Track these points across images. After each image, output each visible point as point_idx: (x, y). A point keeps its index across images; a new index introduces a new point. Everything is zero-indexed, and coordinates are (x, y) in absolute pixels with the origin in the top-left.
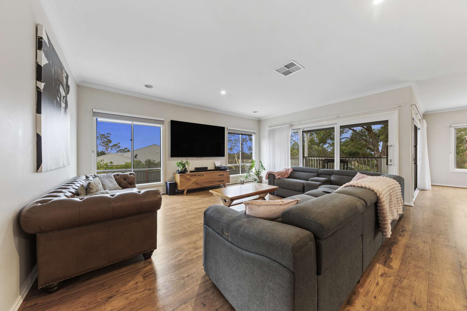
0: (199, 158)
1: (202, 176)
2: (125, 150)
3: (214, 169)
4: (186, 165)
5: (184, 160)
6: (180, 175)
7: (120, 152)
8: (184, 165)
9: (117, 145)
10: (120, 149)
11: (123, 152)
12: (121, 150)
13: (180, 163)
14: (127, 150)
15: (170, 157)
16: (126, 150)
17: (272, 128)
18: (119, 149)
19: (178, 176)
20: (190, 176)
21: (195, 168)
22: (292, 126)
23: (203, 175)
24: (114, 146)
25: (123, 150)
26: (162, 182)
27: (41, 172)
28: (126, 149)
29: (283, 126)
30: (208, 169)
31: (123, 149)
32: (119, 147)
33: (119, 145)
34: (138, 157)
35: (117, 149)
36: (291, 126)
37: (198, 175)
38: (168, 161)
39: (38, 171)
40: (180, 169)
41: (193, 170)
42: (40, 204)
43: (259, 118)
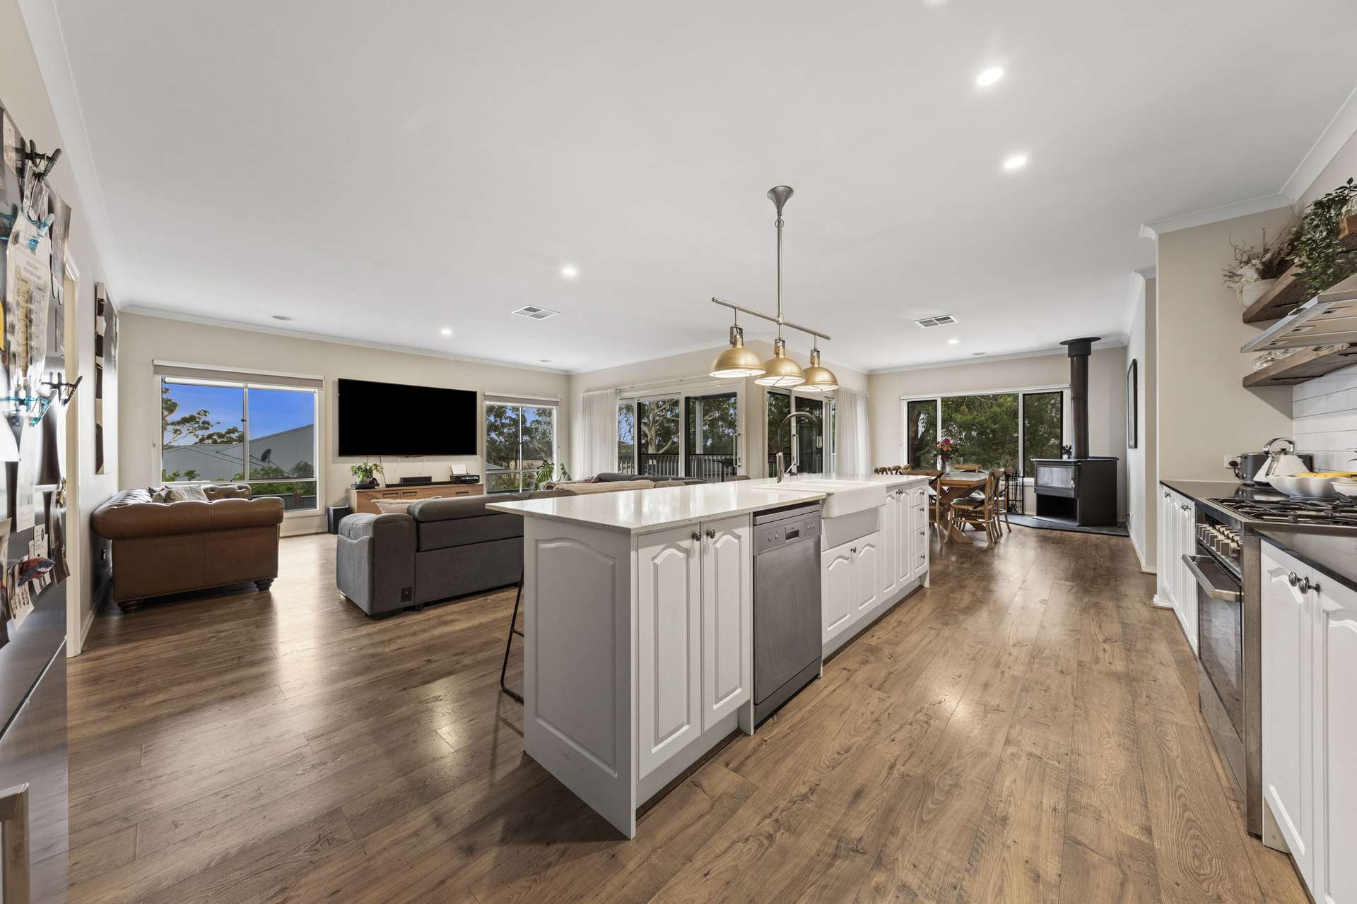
0: (411, 459)
1: (414, 494)
2: (228, 436)
3: (449, 480)
4: (374, 472)
5: (370, 461)
6: (357, 492)
7: (210, 441)
8: (368, 472)
9: (198, 420)
10: (212, 433)
11: (222, 442)
12: (213, 435)
13: (359, 468)
14: (237, 434)
15: (338, 455)
16: (234, 436)
17: (592, 393)
18: (206, 433)
19: (354, 493)
20: (384, 494)
21: (401, 478)
22: (621, 391)
23: (416, 492)
24: (184, 421)
25: (220, 436)
26: (319, 509)
27: (103, 473)
28: (234, 433)
29: (605, 392)
30: (432, 481)
31: (223, 432)
32: (206, 425)
33: (203, 418)
34: (272, 457)
35: (197, 433)
36: (618, 391)
37: (404, 493)
38: (333, 463)
39: (99, 472)
40: (358, 479)
41: (397, 481)
42: (116, 507)
43: (568, 371)
